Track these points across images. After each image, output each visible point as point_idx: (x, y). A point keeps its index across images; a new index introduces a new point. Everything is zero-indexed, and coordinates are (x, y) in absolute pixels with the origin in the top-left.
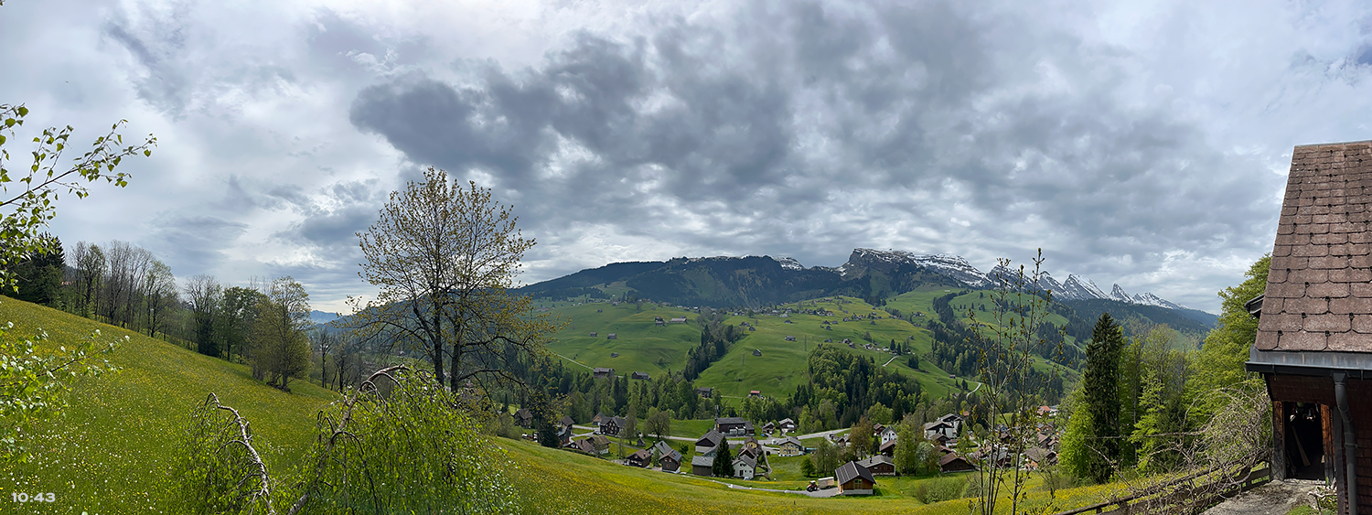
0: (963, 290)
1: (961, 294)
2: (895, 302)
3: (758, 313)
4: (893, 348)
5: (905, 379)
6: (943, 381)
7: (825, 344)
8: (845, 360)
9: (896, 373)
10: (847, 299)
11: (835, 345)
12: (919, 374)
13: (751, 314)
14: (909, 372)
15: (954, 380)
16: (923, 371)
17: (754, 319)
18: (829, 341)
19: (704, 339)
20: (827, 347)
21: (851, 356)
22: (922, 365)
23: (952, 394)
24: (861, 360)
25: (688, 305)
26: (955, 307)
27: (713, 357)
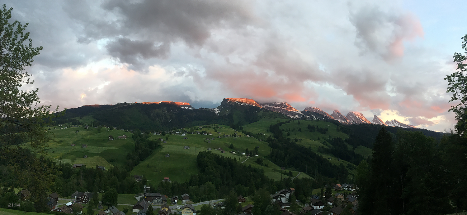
0: (288, 120)
1: (287, 122)
2: (248, 128)
3: (168, 133)
4: (247, 153)
5: (255, 170)
6: (278, 171)
7: (207, 151)
8: (220, 161)
9: (250, 166)
10: (220, 126)
11: (214, 151)
12: (263, 167)
13: (163, 134)
14: (257, 166)
15: (284, 170)
16: (266, 165)
17: (166, 137)
18: (210, 149)
19: (137, 148)
20: (209, 152)
21: (223, 157)
22: (264, 162)
23: (283, 178)
24: (229, 159)
25: (127, 129)
26: (283, 130)
27: (143, 157)
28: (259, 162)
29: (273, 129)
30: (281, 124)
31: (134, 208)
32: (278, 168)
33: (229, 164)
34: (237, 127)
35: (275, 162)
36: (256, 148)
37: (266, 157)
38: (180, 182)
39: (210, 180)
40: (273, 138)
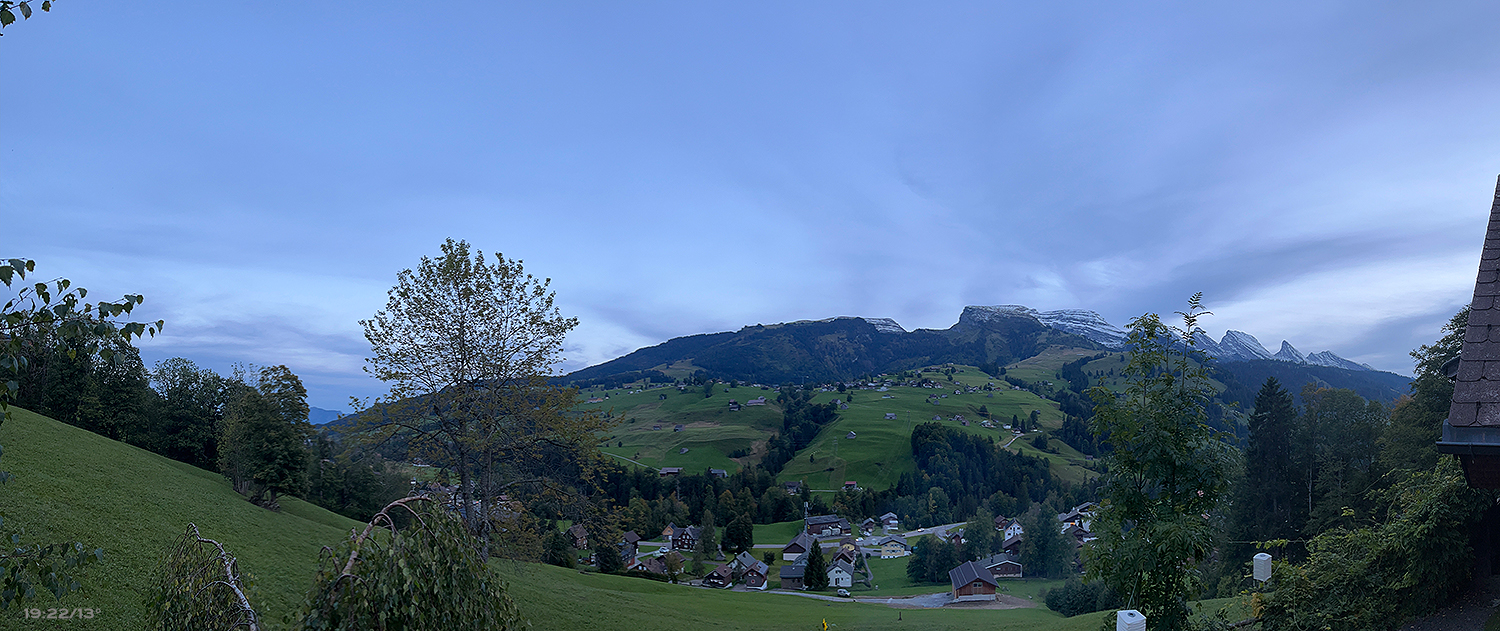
1: (1097, 357)
2: (1017, 369)
3: (851, 387)
4: (1015, 425)
5: (1032, 462)
6: (1078, 463)
7: (932, 422)
8: (958, 441)
9: (1020, 455)
10: (958, 367)
11: (945, 423)
12: (1047, 455)
13: (842, 389)
14: (1035, 453)
15: (1091, 462)
16: (1053, 452)
17: (847, 396)
18: (938, 418)
19: (787, 423)
20: (935, 426)
21: (964, 436)
22: (1051, 444)
23: (1089, 478)
24: (977, 440)
25: (767, 382)
26: (1090, 374)
27: (800, 443)
28: (1039, 444)
29: (1070, 372)
30: (1085, 361)
31: (786, 551)
32: (1080, 457)
33: (980, 449)
34: (992, 370)
35: (1072, 443)
36: (1034, 415)
37: (1056, 433)
38: (879, 489)
39: (939, 484)
40: (1069, 392)
